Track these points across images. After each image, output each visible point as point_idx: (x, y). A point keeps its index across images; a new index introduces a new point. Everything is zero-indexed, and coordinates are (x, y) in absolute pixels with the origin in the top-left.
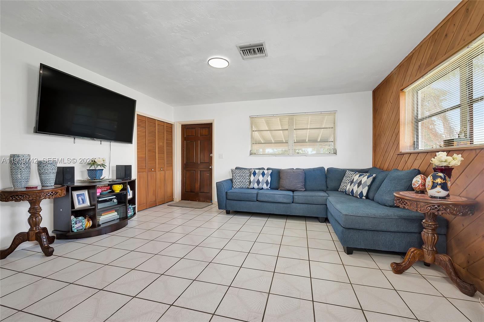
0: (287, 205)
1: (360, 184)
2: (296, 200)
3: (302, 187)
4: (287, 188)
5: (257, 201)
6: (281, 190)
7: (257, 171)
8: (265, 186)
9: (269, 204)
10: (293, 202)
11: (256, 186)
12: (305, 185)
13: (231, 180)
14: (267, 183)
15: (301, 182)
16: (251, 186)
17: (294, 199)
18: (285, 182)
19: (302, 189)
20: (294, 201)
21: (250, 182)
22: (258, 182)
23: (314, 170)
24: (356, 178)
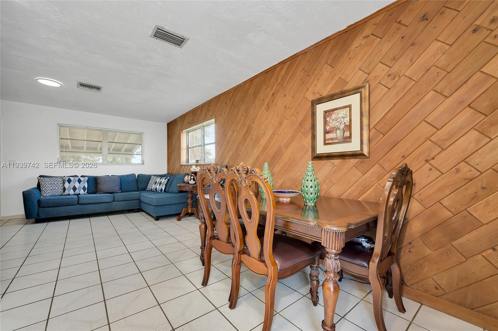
0: (108, 204)
1: (160, 184)
2: (116, 199)
3: (118, 189)
4: (106, 191)
5: (80, 204)
6: (100, 193)
8: (82, 192)
9: (91, 205)
11: (72, 192)
12: (121, 188)
14: (84, 188)
15: (118, 186)
16: (67, 192)
18: (103, 186)
19: (119, 191)
20: (115, 200)
21: (64, 189)
22: (75, 189)
23: (127, 176)
24: (158, 180)
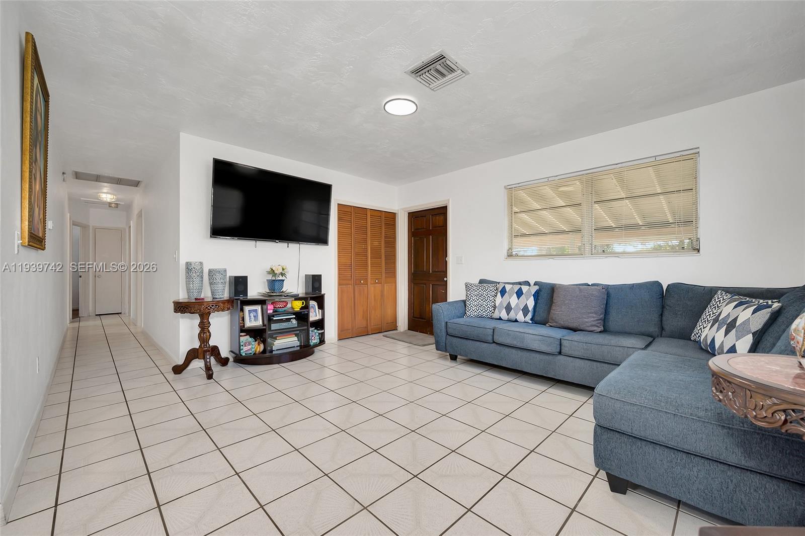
0: (546, 357)
1: (731, 326)
2: (564, 351)
3: (594, 323)
4: (562, 323)
5: (494, 342)
6: (551, 326)
7: (508, 287)
8: (520, 317)
9: (514, 351)
10: (560, 353)
11: (504, 315)
12: (605, 320)
13: (464, 302)
14: (525, 310)
15: (595, 313)
16: (496, 315)
17: (562, 347)
18: (561, 312)
19: (595, 328)
20: (562, 351)
21: (495, 307)
22: (508, 308)
23: (632, 287)
24: (727, 310)
